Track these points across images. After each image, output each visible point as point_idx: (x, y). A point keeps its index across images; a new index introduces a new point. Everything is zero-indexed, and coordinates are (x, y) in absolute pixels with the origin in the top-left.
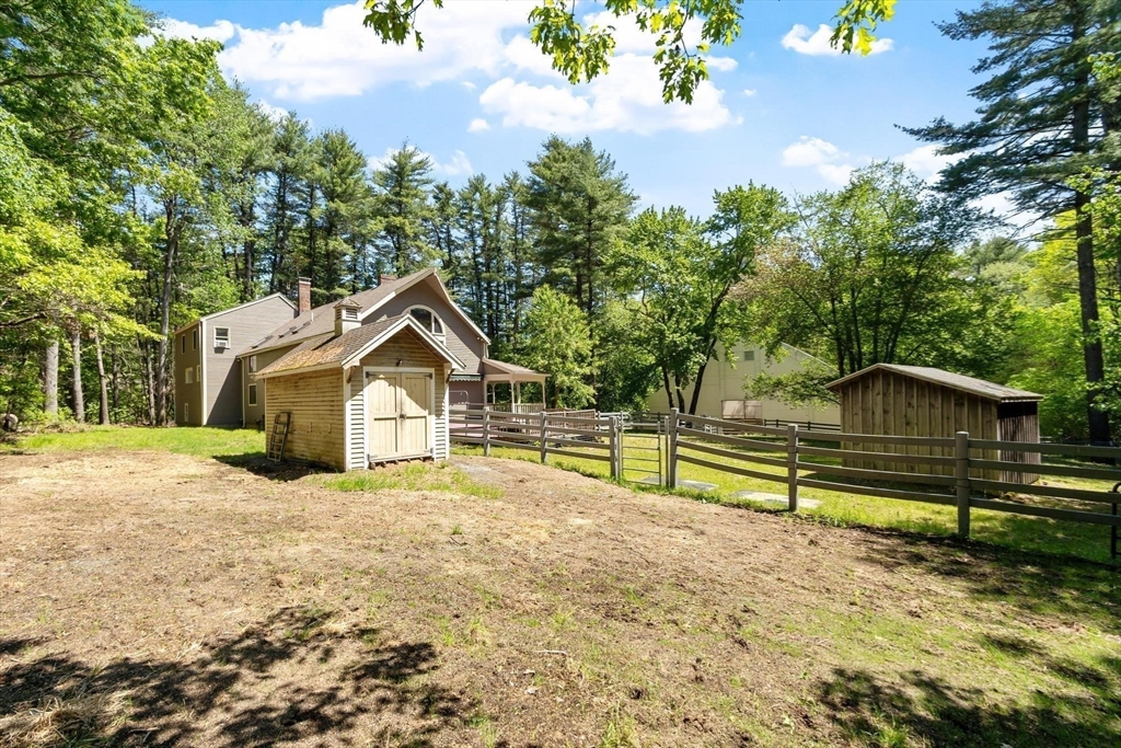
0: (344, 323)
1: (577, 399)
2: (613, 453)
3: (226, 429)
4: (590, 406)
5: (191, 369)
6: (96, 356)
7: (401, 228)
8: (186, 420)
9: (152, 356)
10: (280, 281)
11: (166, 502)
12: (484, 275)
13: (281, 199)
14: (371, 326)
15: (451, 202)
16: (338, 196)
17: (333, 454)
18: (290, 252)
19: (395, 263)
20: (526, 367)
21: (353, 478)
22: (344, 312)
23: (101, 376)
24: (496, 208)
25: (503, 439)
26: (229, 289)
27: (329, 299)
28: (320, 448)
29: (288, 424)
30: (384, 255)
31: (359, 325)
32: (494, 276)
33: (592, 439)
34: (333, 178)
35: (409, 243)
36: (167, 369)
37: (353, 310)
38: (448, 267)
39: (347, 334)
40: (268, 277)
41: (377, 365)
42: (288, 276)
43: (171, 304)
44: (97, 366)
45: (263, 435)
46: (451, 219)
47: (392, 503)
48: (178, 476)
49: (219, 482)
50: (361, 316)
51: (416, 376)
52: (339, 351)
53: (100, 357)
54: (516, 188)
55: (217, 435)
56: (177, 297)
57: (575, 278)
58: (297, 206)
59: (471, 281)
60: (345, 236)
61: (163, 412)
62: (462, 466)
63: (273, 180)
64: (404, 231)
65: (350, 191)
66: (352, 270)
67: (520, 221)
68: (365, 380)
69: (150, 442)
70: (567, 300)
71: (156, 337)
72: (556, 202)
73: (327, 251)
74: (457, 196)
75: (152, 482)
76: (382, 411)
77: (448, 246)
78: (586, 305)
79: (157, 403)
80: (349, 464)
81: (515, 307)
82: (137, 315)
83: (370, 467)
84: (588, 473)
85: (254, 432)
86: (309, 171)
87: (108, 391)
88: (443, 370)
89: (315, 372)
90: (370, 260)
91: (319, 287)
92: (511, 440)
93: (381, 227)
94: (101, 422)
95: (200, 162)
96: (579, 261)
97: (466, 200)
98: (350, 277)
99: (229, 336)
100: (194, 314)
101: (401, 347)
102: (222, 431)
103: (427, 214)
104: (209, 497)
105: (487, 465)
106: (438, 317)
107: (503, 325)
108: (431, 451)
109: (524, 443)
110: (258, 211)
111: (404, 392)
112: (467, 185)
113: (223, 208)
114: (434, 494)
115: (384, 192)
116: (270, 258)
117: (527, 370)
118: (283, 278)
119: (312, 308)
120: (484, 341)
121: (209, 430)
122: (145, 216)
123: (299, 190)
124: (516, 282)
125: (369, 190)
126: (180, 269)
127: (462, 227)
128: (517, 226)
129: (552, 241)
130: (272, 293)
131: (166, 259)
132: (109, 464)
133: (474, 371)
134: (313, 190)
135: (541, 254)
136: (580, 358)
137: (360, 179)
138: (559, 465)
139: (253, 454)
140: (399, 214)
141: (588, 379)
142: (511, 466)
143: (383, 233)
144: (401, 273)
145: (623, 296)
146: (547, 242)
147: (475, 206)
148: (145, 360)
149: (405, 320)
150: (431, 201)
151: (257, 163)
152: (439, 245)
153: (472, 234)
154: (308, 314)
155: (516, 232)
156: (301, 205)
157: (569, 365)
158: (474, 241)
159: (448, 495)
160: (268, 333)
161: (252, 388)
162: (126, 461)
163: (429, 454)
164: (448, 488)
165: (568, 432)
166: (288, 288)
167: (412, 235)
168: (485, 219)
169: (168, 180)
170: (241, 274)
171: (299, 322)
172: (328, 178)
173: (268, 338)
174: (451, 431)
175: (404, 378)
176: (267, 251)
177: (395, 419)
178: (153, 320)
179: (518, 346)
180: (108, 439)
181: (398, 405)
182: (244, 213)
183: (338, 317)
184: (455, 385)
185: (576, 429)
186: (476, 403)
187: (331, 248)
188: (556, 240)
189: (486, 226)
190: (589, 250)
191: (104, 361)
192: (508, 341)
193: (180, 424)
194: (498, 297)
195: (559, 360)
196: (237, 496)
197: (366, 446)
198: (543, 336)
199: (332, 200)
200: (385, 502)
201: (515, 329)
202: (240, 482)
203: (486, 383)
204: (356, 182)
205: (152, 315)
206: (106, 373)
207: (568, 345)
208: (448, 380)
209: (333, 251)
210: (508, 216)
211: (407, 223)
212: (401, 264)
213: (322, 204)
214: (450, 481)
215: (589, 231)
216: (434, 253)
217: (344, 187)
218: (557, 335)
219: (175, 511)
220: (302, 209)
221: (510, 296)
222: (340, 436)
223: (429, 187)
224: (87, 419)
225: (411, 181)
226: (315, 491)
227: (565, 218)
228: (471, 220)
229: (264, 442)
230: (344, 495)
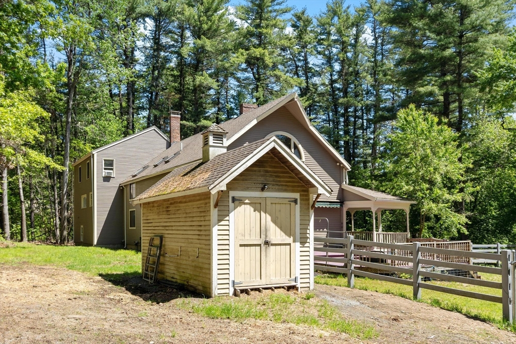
0: (211, 149)
1: (446, 229)
2: (506, 293)
3: (112, 249)
4: (462, 237)
5: (85, 196)
6: (18, 186)
7: (260, 59)
8: (82, 240)
9: (58, 185)
10: (155, 116)
11: (57, 318)
12: (341, 100)
13: (156, 40)
14: (237, 151)
15: (309, 29)
16: (204, 34)
17: (200, 279)
18: (163, 89)
19: (255, 94)
20: (389, 193)
21: (219, 304)
22: (211, 138)
23: (21, 202)
24: (354, 31)
25: (367, 269)
26: (115, 125)
27: (196, 131)
28: (189, 271)
29: (160, 247)
30: (244, 87)
31: (225, 150)
32: (352, 100)
33: (466, 273)
34: (200, 16)
35: (268, 73)
36: (69, 195)
37: (219, 136)
38: (306, 94)
39: (214, 160)
40: (145, 113)
41: (242, 190)
42: (161, 111)
43: (71, 140)
44: (19, 194)
45: (140, 255)
46: (309, 47)
47: (259, 335)
48: (71, 292)
49: (102, 300)
50: (227, 142)
51: (280, 201)
52: (207, 176)
53: (21, 186)
54: (377, 8)
55: (104, 254)
56: (75, 134)
57: (441, 98)
58: (170, 46)
59: (327, 108)
60: (210, 71)
61: (65, 233)
62: (328, 298)
63: (150, 23)
64: (263, 61)
65: (215, 27)
66: (216, 103)
67: (380, 41)
68: (231, 205)
69: (53, 259)
70: (436, 120)
71: (59, 168)
72: (422, 17)
73: (194, 86)
74: (315, 22)
75: (49, 297)
76: (247, 237)
77: (306, 74)
78: (457, 126)
79: (62, 225)
80: (216, 290)
81: (374, 132)
82: (47, 150)
83: (235, 294)
84: (473, 314)
85: (133, 252)
86: (179, 13)
87: (26, 214)
88: (308, 195)
89: (184, 197)
90: (232, 92)
91: (187, 120)
92: (375, 271)
93: (242, 59)
94: (21, 240)
95: (93, 14)
96: (448, 78)
97: (323, 25)
98: (214, 110)
99: (114, 167)
100: (88, 148)
101: (267, 171)
102: (108, 251)
103: (285, 43)
104: (93, 315)
105: (354, 297)
106: (297, 142)
107: (359, 151)
108: (296, 280)
109: (388, 275)
110: (138, 55)
111: (269, 218)
112: (325, 10)
113: (111, 55)
114: (301, 328)
115: (245, 25)
116: (147, 96)
117: (390, 197)
118: (157, 113)
119: (181, 139)
120: (344, 167)
121: (99, 249)
122: (53, 66)
123: (171, 32)
124: (375, 106)
125: (232, 24)
126: (79, 110)
127: (319, 53)
128: (376, 47)
129: (417, 58)
130: (148, 127)
131: (68, 102)
132: (20, 277)
133: (334, 198)
134: (183, 31)
135: (404, 73)
136: (450, 185)
137: (223, 15)
138: (437, 303)
139: (131, 274)
140: (259, 45)
141: (458, 207)
142: (381, 301)
143: (244, 66)
144: (260, 103)
145: (500, 115)
146: (411, 61)
147: (333, 30)
148: (53, 187)
149: (272, 142)
150: (289, 30)
151: (138, 10)
152: (296, 74)
153: (329, 60)
154: (179, 144)
155: (375, 55)
156: (173, 46)
157: (437, 191)
158: (331, 67)
159: (317, 332)
160: (145, 163)
161: (132, 212)
162: (33, 275)
163: (293, 284)
164: (315, 322)
165: (438, 264)
166: (162, 123)
167: (271, 65)
168: (343, 43)
169: (68, 30)
170: (124, 112)
171: (171, 152)
172: (196, 17)
173: (145, 168)
174: (316, 258)
175: (268, 203)
176: (145, 91)
177: (260, 245)
178: (59, 154)
179: (376, 172)
180: (23, 255)
181: (263, 231)
182: (127, 57)
183: (206, 143)
184: (319, 212)
185: (448, 261)
186: (336, 230)
187: (198, 83)
188: (422, 57)
189: (344, 50)
190: (460, 65)
191: (24, 189)
192: (365, 167)
193: (78, 243)
194: (355, 122)
195: (425, 186)
196: (116, 315)
197: (232, 272)
198: (407, 160)
199: (199, 38)
200: (251, 334)
201: (374, 155)
202: (119, 301)
203: (345, 210)
204: (220, 18)
205: (58, 150)
206: (25, 199)
207: (435, 169)
208: (313, 206)
209: (200, 86)
210: (368, 37)
211: (267, 53)
212: (260, 93)
213: (191, 41)
214: (316, 314)
215: (460, 44)
216: (292, 81)
217: (210, 23)
218: (424, 159)
219: (63, 328)
220: (173, 49)
221: (368, 120)
222: (207, 261)
223: (288, 16)
224: (12, 236)
225: (271, 12)
226: (183, 315)
227: (434, 32)
228: (329, 45)
229: (141, 263)
230: (211, 322)
